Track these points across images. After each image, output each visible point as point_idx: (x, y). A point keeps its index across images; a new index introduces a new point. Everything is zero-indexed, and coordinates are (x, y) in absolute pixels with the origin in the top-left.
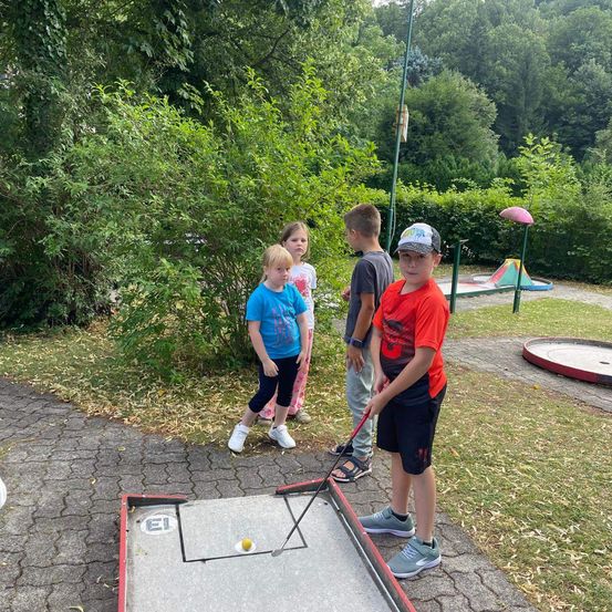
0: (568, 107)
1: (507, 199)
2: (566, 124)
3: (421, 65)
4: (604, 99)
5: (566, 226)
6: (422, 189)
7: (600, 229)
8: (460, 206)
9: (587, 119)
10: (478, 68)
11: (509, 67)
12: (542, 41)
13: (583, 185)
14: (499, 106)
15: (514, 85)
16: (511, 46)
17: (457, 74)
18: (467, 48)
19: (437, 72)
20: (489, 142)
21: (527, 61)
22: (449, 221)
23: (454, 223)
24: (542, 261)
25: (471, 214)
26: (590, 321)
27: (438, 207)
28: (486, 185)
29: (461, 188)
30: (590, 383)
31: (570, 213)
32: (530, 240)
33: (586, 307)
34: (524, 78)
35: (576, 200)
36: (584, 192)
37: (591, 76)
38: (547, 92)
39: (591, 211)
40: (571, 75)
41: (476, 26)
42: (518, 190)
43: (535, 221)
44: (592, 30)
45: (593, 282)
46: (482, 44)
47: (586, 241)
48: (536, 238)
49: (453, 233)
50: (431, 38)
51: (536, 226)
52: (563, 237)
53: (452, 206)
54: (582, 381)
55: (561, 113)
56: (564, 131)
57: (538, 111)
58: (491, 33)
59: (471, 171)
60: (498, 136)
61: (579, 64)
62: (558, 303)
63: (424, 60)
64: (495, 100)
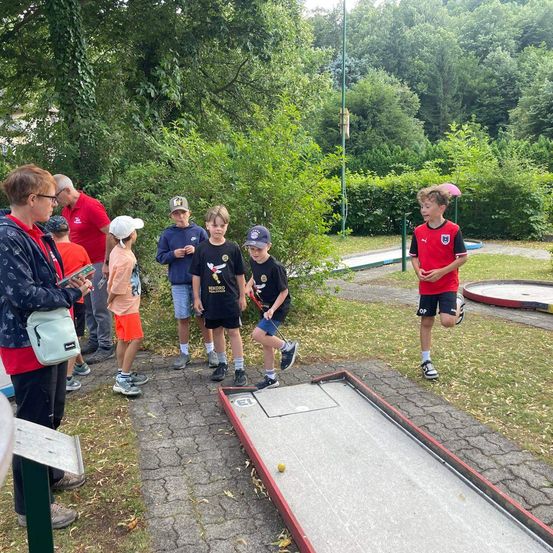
0: (481, 91)
1: (437, 177)
2: (481, 105)
3: (349, 67)
4: (512, 80)
5: (489, 195)
6: (366, 176)
7: (517, 194)
8: (399, 186)
9: (499, 99)
10: (399, 64)
11: (427, 61)
12: (452, 36)
13: (499, 160)
14: (422, 96)
15: (432, 77)
16: (425, 42)
17: (381, 72)
18: (388, 48)
19: (364, 72)
20: (415, 128)
21: (442, 55)
22: (391, 200)
23: (396, 201)
24: (471, 225)
25: (409, 192)
26: (514, 268)
27: (381, 190)
28: (419, 167)
29: (399, 171)
30: (515, 308)
31: (490, 184)
32: (460, 209)
33: (511, 258)
34: (441, 69)
35: (494, 173)
36: (500, 166)
37: (499, 62)
38: (462, 80)
39: (507, 180)
40: (481, 62)
41: (394, 28)
42: (446, 168)
43: (463, 192)
44: (496, 21)
45: (515, 239)
46: (400, 44)
47: (506, 205)
48: (464, 207)
49: (396, 209)
50: (354, 42)
51: (465, 197)
52: (487, 204)
53: (392, 187)
54: (510, 308)
55: (476, 97)
56: (481, 112)
57: (456, 97)
58: (408, 33)
59: (404, 156)
60: (423, 122)
61: (486, 52)
62: (488, 257)
63: (351, 61)
64: (417, 92)
